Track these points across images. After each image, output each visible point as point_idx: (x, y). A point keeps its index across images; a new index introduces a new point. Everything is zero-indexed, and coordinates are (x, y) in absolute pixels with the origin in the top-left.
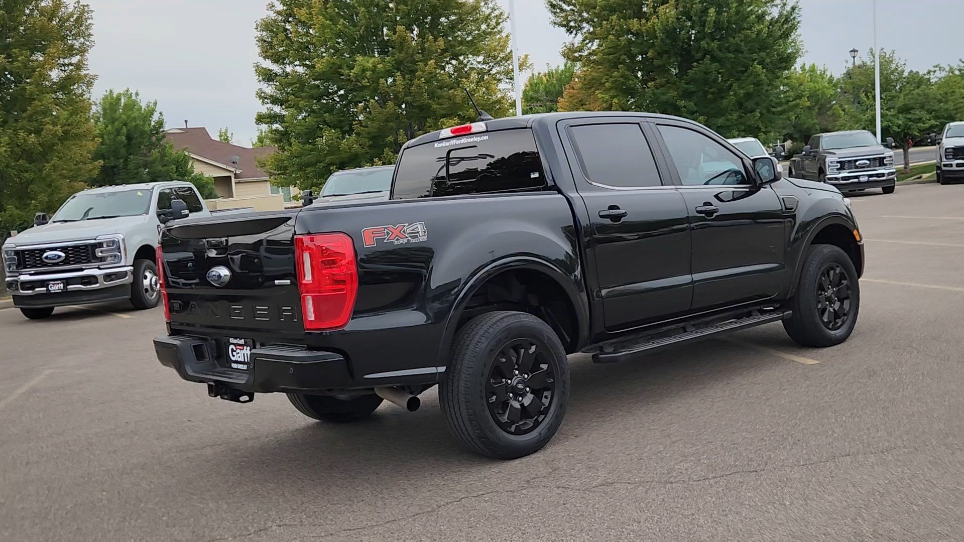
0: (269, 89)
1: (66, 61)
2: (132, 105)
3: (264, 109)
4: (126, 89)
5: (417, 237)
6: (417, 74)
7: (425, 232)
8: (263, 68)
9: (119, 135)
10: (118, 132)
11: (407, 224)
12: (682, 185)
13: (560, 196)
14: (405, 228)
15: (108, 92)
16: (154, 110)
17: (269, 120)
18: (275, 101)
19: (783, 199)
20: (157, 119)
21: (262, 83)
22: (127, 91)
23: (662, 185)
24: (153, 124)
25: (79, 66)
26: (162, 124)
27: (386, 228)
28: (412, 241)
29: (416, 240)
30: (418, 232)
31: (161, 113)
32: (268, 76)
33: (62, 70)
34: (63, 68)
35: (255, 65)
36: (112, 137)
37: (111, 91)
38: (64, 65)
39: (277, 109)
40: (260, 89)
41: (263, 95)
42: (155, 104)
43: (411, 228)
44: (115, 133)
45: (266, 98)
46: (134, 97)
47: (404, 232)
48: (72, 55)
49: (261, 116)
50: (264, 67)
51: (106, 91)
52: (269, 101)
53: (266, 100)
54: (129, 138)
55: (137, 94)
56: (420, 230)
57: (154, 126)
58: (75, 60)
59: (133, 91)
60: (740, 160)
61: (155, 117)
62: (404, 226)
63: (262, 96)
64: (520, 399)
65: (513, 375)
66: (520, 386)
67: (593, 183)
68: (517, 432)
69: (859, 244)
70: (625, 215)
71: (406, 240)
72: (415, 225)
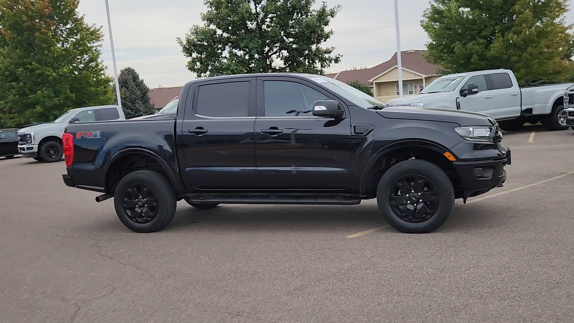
5: (96, 136)
7: (100, 135)
11: (93, 131)
12: (264, 116)
13: (174, 121)
19: (354, 127)
23: (248, 116)
27: (85, 132)
29: (96, 138)
47: (92, 134)
64: (142, 208)
65: (139, 198)
66: (140, 203)
67: (196, 115)
68: (137, 222)
69: (454, 163)
70: (206, 132)
71: (92, 137)
72: (96, 132)
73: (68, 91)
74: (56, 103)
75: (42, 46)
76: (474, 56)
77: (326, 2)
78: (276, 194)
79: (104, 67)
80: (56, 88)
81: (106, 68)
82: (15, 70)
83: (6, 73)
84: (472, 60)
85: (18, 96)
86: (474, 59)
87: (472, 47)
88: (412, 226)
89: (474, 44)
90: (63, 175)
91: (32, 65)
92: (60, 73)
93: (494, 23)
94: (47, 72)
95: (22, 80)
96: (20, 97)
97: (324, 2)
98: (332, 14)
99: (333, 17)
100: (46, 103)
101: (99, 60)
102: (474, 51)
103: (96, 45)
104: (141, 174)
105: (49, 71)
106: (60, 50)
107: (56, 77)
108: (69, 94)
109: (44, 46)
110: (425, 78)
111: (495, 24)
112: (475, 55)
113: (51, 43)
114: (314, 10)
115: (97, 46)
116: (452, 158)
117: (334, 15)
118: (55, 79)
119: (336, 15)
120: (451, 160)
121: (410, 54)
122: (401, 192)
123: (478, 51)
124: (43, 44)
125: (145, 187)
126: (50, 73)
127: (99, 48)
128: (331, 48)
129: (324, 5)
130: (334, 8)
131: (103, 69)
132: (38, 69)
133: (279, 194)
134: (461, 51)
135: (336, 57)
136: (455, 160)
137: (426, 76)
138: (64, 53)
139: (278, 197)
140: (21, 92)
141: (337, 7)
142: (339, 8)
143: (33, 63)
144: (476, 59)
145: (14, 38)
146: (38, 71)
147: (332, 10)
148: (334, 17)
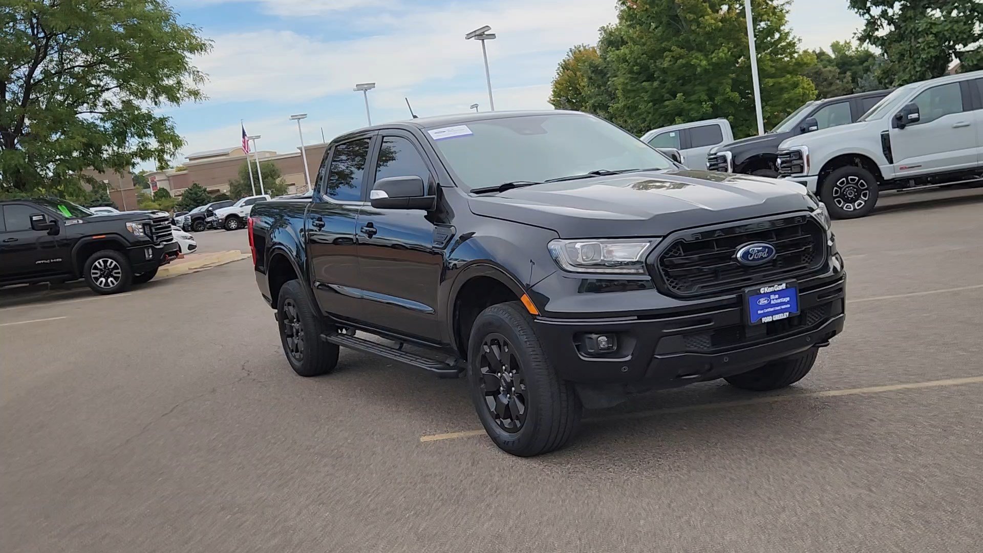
23: (359, 201)
64: (297, 338)
66: (294, 330)
69: (539, 320)
73: (728, 90)
74: (706, 110)
75: (688, 18)
79: (796, 40)
80: (711, 85)
81: (799, 40)
82: (648, 61)
83: (635, 68)
85: (651, 104)
91: (672, 51)
92: (714, 59)
94: (694, 60)
95: (659, 77)
96: (654, 105)
100: (692, 113)
101: (785, 28)
103: (782, 3)
105: (697, 58)
106: (713, 21)
107: (707, 67)
108: (729, 94)
109: (690, 17)
113: (701, 11)
115: (784, 4)
118: (706, 71)
120: (530, 311)
124: (689, 14)
126: (698, 61)
127: (787, 7)
131: (795, 43)
132: (681, 57)
138: (720, 24)
140: (657, 97)
143: (672, 48)
145: (647, 9)
146: (681, 60)
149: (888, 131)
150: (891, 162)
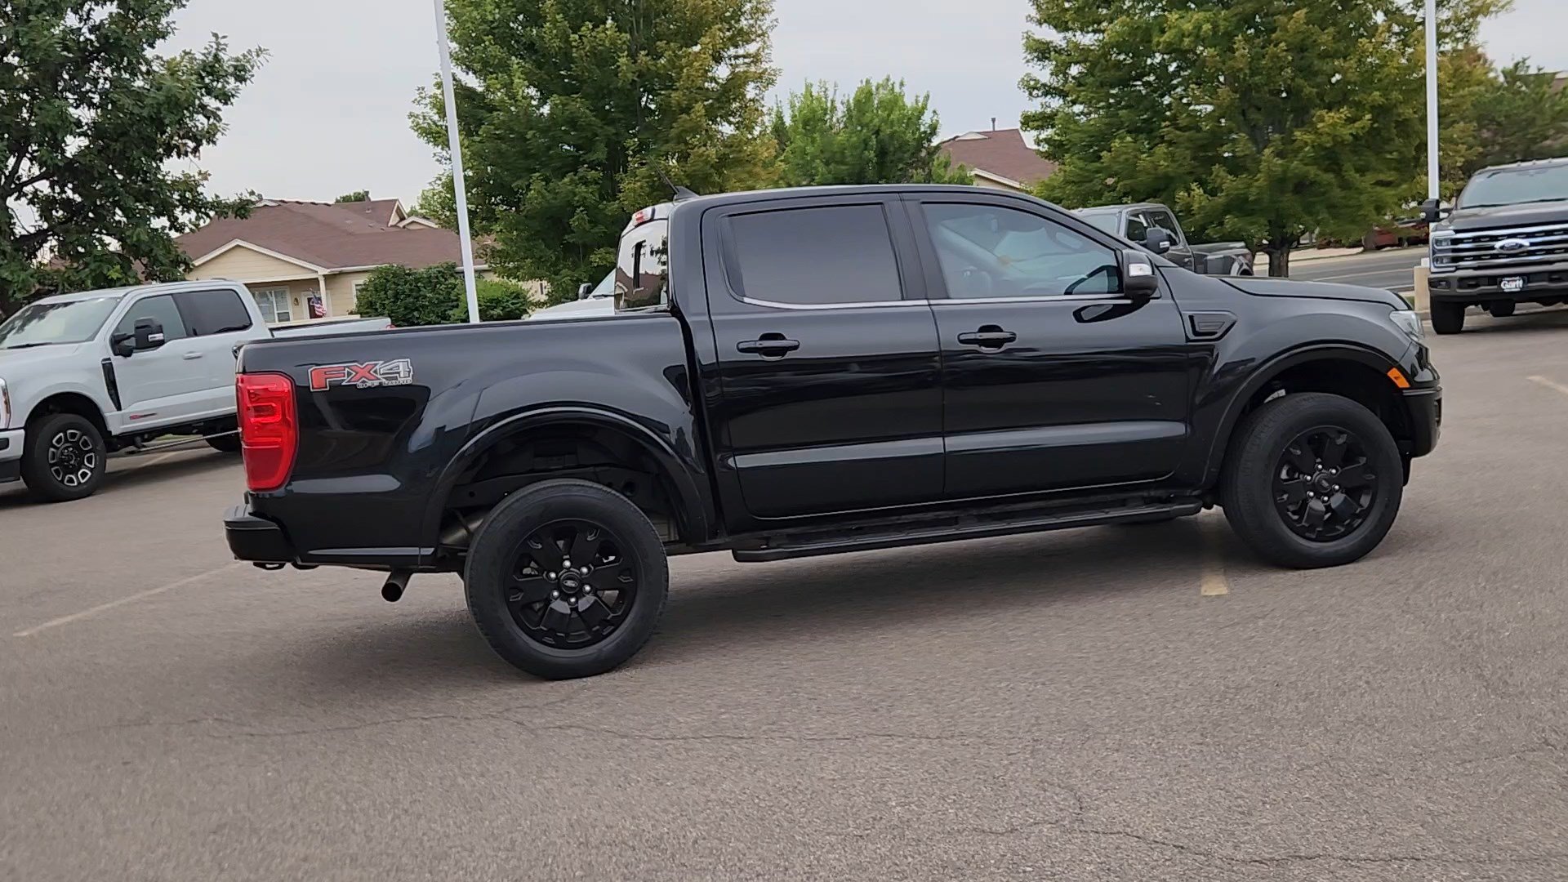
0: (1044, 73)
1: (741, 51)
2: (894, 102)
3: (1035, 106)
4: (885, 77)
5: (396, 378)
6: (1274, 36)
7: (409, 372)
8: (1034, 40)
9: (866, 149)
10: (866, 143)
11: (381, 362)
12: (948, 298)
13: (674, 319)
14: (378, 367)
15: (864, 83)
16: (924, 108)
17: (1040, 123)
18: (1049, 91)
19: (1191, 318)
20: (929, 122)
21: (1031, 64)
22: (888, 80)
23: (903, 299)
24: (922, 129)
25: (756, 59)
26: (935, 128)
27: (348, 367)
28: (386, 383)
29: (394, 383)
30: (399, 373)
31: (934, 112)
32: (1042, 51)
33: (731, 65)
34: (733, 62)
35: (1025, 35)
36: (859, 151)
37: (868, 82)
38: (737, 57)
39: (1056, 103)
40: (1028, 75)
41: (1032, 83)
42: (927, 97)
43: (388, 367)
44: (863, 146)
45: (1034, 88)
46: (897, 89)
47: (375, 372)
48: (748, 42)
49: (1029, 116)
50: (1036, 37)
51: (862, 82)
52: (1040, 94)
53: (1035, 92)
54: (882, 153)
55: (902, 84)
56: (401, 369)
57: (925, 132)
58: (752, 48)
59: (895, 80)
60: (1113, 252)
61: (927, 119)
62: (376, 365)
63: (1032, 87)
64: (573, 600)
65: (562, 567)
66: (570, 583)
67: (746, 300)
68: (561, 644)
69: (1407, 393)
70: (795, 348)
71: (376, 383)
72: (395, 363)
76: (578, 211)
77: (224, 37)
78: (975, 512)
84: (574, 222)
86: (578, 219)
87: (570, 187)
88: (1326, 550)
89: (572, 181)
90: (228, 523)
93: (614, 131)
97: (216, 35)
98: (240, 73)
99: (245, 80)
102: (576, 198)
104: (575, 488)
110: (324, 276)
111: (614, 134)
112: (581, 208)
114: (158, 58)
116: (1402, 383)
117: (247, 76)
119: (253, 76)
120: (1400, 386)
121: (264, 210)
122: (1288, 474)
123: (585, 198)
125: (592, 528)
128: (196, 175)
129: (218, 44)
130: (244, 56)
133: (984, 511)
134: (543, 197)
135: (240, 199)
136: (1407, 385)
137: (327, 272)
139: (981, 519)
141: (254, 54)
142: (258, 55)
144: (583, 219)
147: (237, 60)
148: (248, 81)
149: (109, 359)
150: (119, 408)
